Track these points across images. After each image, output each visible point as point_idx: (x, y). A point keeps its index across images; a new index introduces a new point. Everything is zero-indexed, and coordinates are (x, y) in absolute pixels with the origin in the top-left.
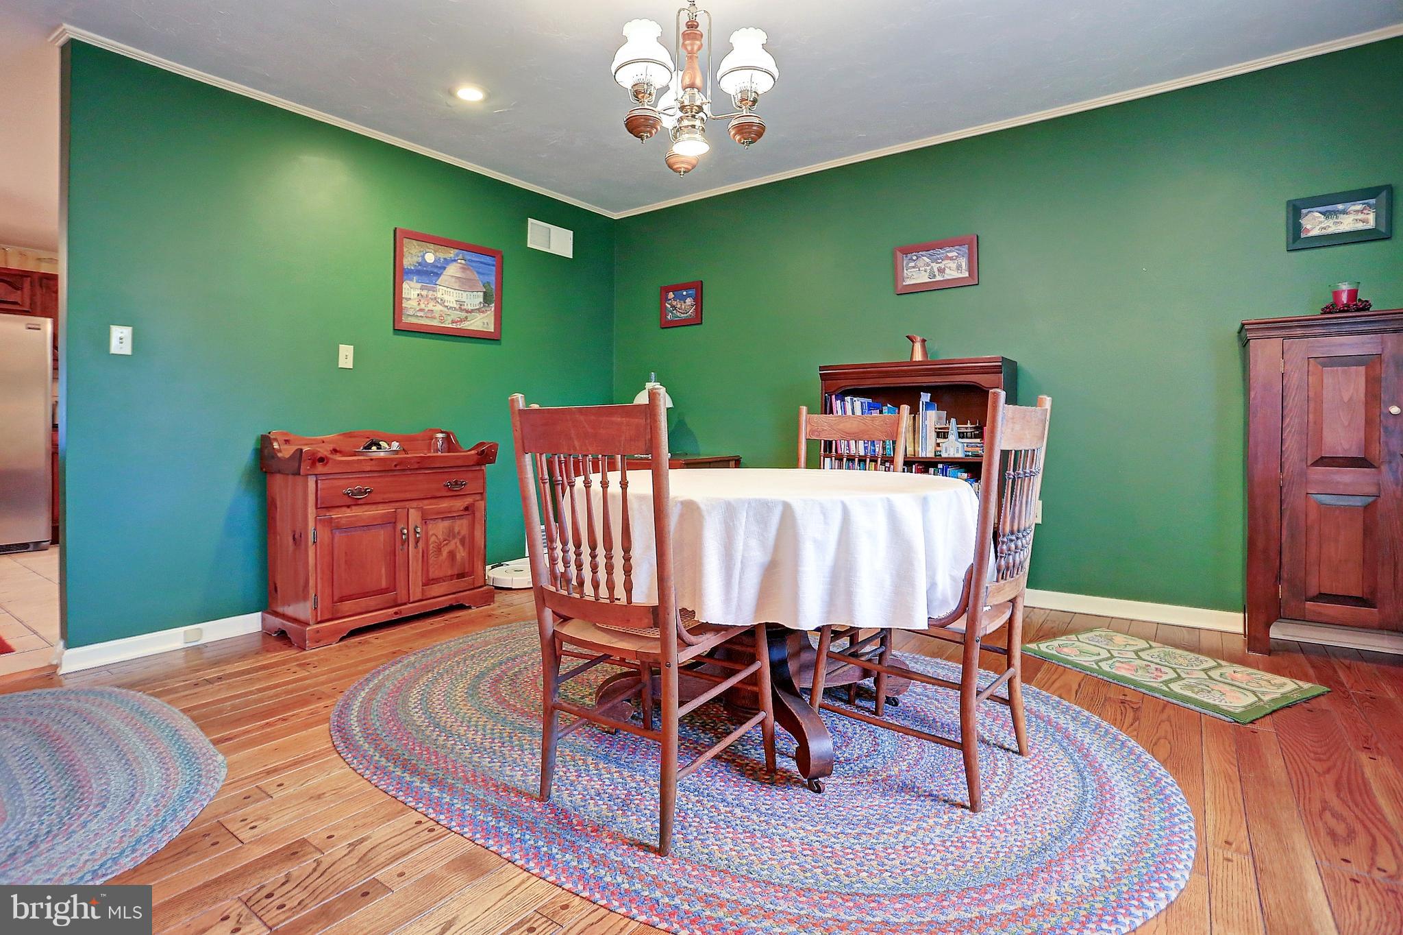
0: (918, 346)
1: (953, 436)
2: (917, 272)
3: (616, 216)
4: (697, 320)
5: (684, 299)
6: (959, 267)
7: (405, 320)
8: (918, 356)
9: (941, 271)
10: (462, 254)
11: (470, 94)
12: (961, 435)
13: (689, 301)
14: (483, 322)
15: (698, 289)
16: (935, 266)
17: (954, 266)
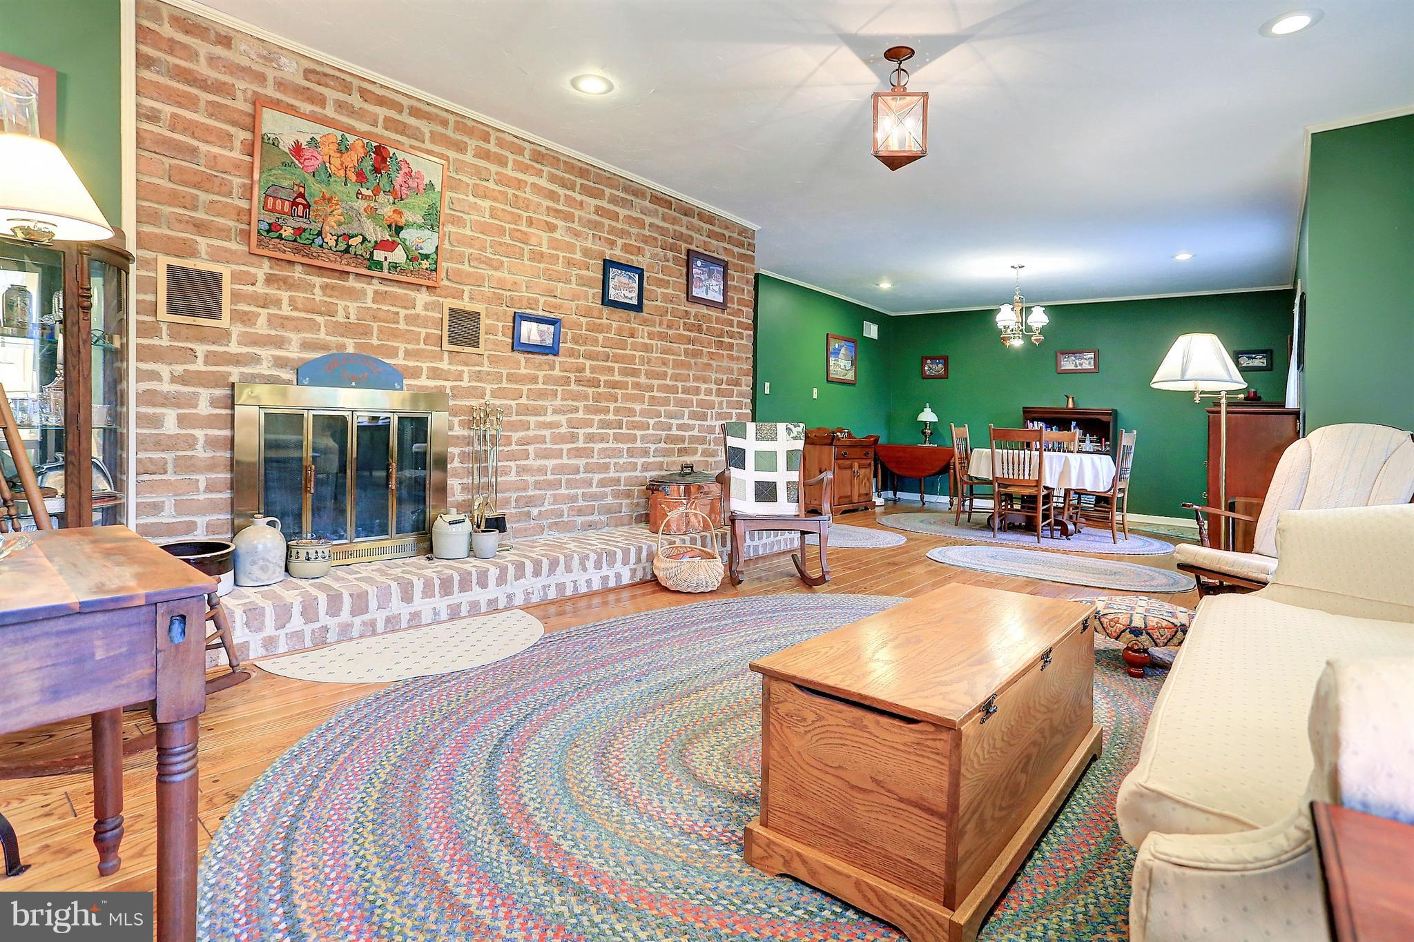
0: (1070, 400)
1: (1088, 442)
2: (1068, 364)
3: (893, 314)
4: (945, 376)
5: (937, 364)
6: (1090, 363)
7: (831, 376)
8: (1071, 405)
9: (1081, 364)
10: (848, 343)
11: (885, 286)
12: (1091, 442)
13: (940, 366)
14: (850, 376)
15: (945, 360)
16: (1078, 362)
17: (1087, 362)
